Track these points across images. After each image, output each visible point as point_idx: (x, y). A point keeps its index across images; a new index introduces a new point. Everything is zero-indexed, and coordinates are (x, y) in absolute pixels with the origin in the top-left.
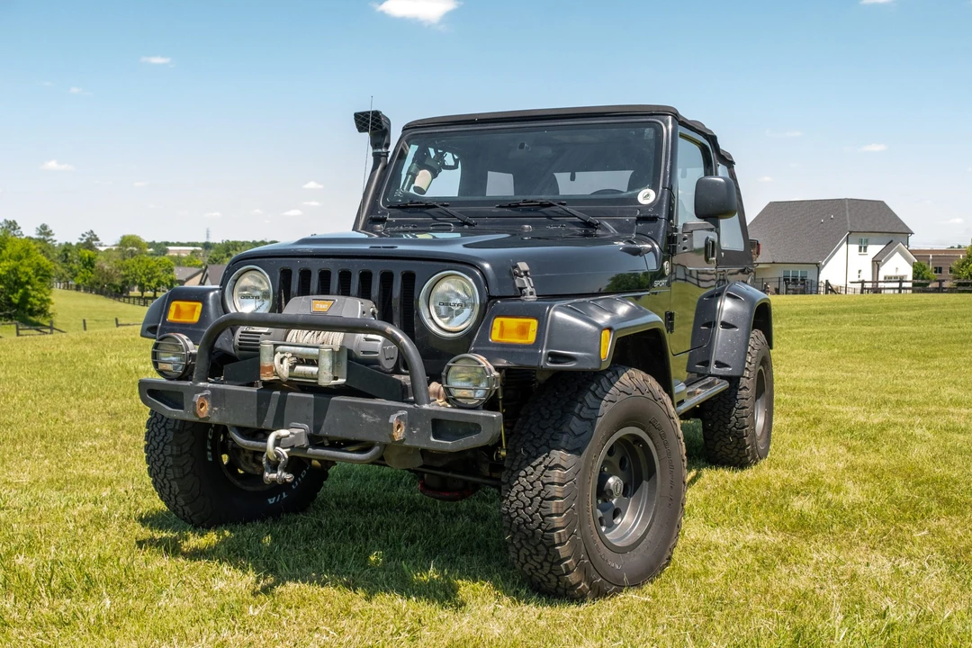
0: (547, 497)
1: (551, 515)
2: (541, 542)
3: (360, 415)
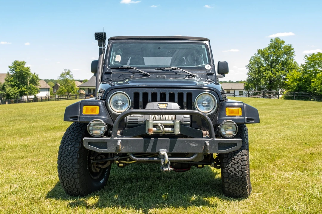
0: (244, 165)
1: (245, 171)
2: (241, 180)
3: (190, 144)
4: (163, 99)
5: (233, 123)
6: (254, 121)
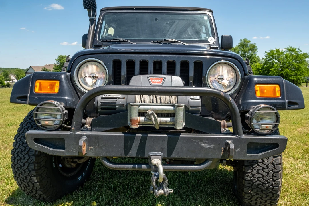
0: (276, 171)
1: (278, 180)
2: (271, 192)
3: (200, 144)
4: (158, 71)
5: (273, 110)
6: (297, 106)
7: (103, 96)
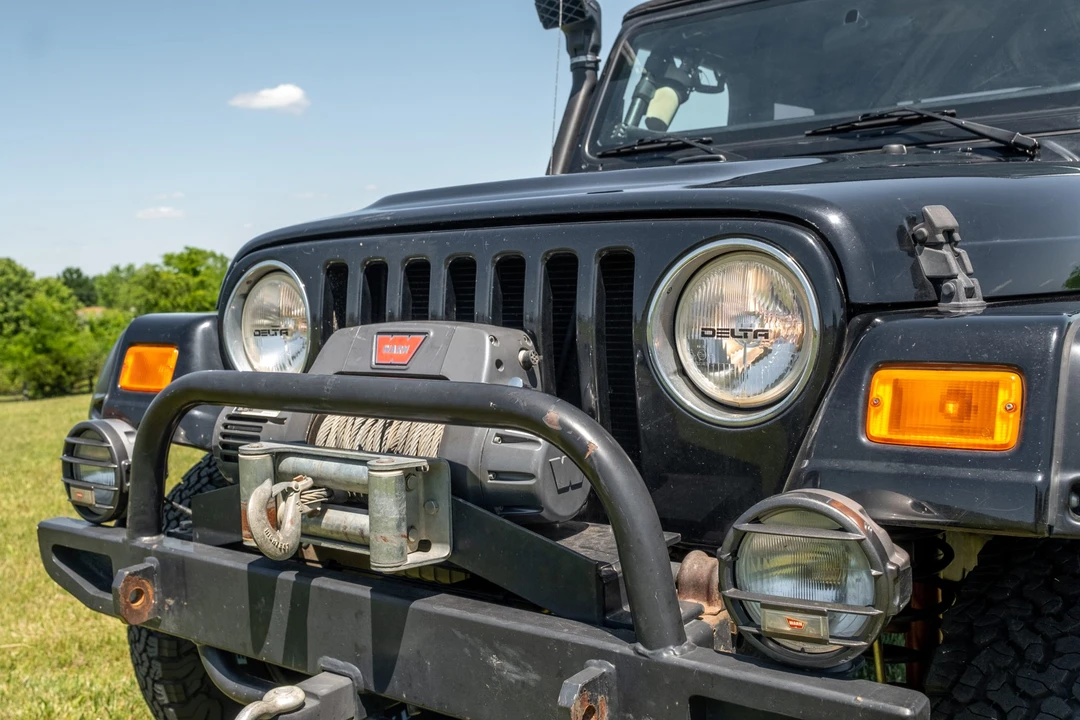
3: (485, 658)
5: (843, 529)
7: (233, 411)
